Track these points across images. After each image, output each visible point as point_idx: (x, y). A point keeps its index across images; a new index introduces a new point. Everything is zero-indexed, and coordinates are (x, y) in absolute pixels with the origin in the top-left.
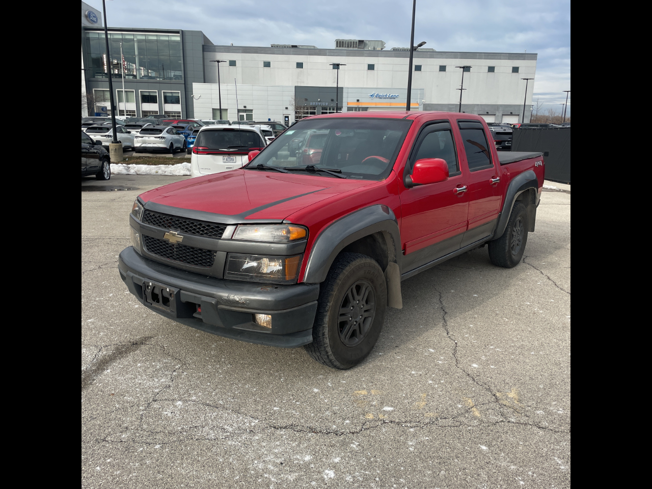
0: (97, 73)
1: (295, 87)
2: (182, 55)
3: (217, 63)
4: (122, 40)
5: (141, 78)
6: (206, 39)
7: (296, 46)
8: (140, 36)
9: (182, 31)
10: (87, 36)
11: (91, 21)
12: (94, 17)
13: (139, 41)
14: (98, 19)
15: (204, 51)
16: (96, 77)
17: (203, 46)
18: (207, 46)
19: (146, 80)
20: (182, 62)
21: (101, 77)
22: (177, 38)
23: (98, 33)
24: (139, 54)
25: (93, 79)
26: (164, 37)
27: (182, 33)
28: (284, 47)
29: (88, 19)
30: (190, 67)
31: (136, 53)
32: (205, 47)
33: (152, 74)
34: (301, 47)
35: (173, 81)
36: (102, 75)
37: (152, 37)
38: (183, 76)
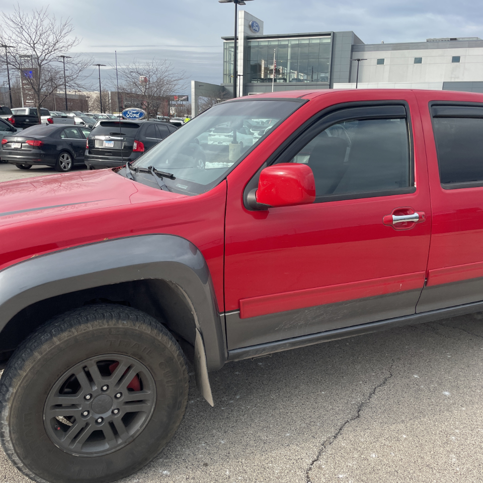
0: (253, 78)
1: (444, 82)
2: (331, 57)
3: (357, 61)
4: (279, 46)
5: (290, 81)
6: (356, 39)
7: (455, 39)
8: (294, 41)
9: (334, 33)
10: (249, 45)
11: (254, 31)
12: (256, 26)
13: (293, 46)
14: (260, 28)
15: (352, 51)
16: (252, 82)
17: (353, 46)
18: (357, 46)
19: (294, 83)
20: (329, 64)
21: (256, 82)
22: (328, 40)
23: (258, 41)
24: (292, 58)
25: (250, 84)
26: (315, 40)
27: (333, 35)
28: (442, 40)
29: (252, 28)
30: (336, 68)
31: (289, 58)
32: (354, 47)
33: (302, 76)
34: (461, 40)
35: (320, 83)
36: (257, 80)
37: (305, 41)
38: (329, 78)
